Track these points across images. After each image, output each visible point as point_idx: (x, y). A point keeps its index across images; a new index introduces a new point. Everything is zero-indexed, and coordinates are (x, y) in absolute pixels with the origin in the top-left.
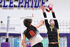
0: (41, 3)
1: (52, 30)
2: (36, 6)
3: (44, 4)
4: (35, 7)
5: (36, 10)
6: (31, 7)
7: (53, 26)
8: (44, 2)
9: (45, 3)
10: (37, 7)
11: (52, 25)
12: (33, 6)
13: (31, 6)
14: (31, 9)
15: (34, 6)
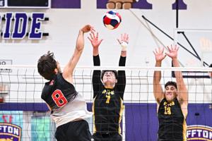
0: (29, 27)
1: (108, 102)
2: (19, 32)
3: (39, 28)
4: (16, 35)
5: (18, 42)
6: (5, 37)
7: (111, 90)
8: (39, 23)
9: (41, 25)
10: (21, 36)
11: (109, 87)
12: (10, 32)
13: (4, 32)
14: (3, 41)
15: (13, 32)
